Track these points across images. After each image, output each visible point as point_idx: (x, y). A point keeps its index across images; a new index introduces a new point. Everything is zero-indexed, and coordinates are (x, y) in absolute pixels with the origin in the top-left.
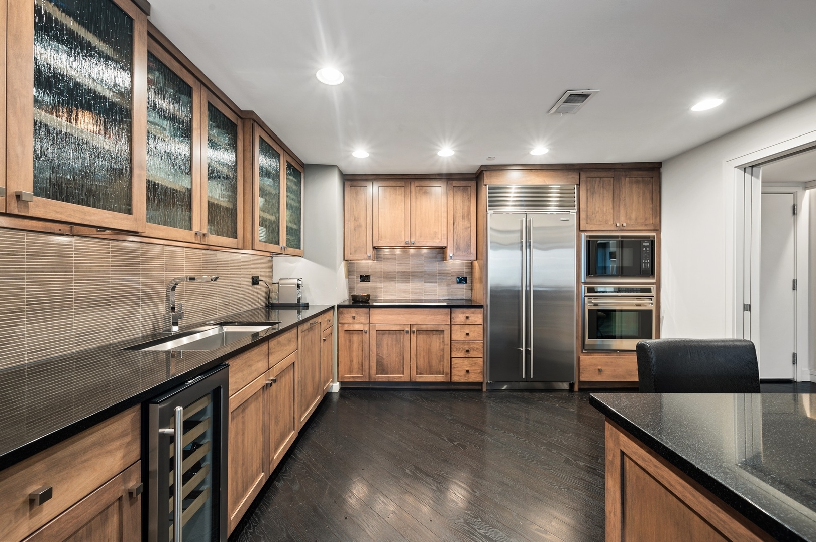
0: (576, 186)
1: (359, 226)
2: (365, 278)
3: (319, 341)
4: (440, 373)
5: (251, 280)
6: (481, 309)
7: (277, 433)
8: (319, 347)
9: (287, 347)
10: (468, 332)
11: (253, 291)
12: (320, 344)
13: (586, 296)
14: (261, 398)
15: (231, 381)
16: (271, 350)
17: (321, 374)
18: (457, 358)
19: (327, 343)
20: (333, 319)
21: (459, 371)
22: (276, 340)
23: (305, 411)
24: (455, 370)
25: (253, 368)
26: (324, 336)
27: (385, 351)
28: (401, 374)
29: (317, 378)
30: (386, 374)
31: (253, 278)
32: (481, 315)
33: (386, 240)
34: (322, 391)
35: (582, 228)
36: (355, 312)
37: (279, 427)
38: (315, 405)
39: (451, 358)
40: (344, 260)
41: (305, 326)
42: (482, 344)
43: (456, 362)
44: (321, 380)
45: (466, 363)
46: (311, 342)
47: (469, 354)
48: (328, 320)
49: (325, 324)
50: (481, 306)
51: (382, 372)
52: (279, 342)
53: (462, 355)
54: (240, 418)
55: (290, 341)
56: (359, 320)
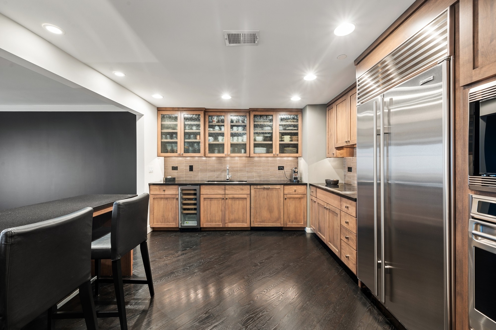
1: (331, 135)
2: (350, 169)
3: (278, 197)
4: (337, 248)
5: (278, 168)
6: (355, 203)
7: (232, 217)
8: (278, 200)
9: (240, 191)
10: (348, 221)
11: (279, 172)
12: (279, 198)
13: (473, 218)
14: (220, 201)
15: (204, 191)
16: (227, 189)
17: (282, 214)
18: (343, 242)
19: (293, 202)
20: (306, 191)
21: (344, 253)
22: (230, 186)
23: (260, 222)
24: (343, 251)
25: (215, 191)
26: (287, 197)
27: (320, 218)
28: (324, 236)
29: (276, 214)
30: (321, 233)
31: (279, 167)
32: (355, 208)
33: (339, 142)
34: (282, 223)
35: (462, 81)
36: (313, 189)
37: (233, 216)
38: (272, 225)
39: (341, 239)
40: (327, 158)
41: (259, 187)
42: (355, 238)
43: (343, 244)
44: (282, 217)
45: (348, 249)
46: (267, 195)
47: (349, 241)
48: (296, 190)
49: (290, 191)
50: (355, 200)
51: (320, 231)
52: (233, 188)
53: (345, 240)
54: (209, 202)
55: (242, 189)
56: (314, 194)
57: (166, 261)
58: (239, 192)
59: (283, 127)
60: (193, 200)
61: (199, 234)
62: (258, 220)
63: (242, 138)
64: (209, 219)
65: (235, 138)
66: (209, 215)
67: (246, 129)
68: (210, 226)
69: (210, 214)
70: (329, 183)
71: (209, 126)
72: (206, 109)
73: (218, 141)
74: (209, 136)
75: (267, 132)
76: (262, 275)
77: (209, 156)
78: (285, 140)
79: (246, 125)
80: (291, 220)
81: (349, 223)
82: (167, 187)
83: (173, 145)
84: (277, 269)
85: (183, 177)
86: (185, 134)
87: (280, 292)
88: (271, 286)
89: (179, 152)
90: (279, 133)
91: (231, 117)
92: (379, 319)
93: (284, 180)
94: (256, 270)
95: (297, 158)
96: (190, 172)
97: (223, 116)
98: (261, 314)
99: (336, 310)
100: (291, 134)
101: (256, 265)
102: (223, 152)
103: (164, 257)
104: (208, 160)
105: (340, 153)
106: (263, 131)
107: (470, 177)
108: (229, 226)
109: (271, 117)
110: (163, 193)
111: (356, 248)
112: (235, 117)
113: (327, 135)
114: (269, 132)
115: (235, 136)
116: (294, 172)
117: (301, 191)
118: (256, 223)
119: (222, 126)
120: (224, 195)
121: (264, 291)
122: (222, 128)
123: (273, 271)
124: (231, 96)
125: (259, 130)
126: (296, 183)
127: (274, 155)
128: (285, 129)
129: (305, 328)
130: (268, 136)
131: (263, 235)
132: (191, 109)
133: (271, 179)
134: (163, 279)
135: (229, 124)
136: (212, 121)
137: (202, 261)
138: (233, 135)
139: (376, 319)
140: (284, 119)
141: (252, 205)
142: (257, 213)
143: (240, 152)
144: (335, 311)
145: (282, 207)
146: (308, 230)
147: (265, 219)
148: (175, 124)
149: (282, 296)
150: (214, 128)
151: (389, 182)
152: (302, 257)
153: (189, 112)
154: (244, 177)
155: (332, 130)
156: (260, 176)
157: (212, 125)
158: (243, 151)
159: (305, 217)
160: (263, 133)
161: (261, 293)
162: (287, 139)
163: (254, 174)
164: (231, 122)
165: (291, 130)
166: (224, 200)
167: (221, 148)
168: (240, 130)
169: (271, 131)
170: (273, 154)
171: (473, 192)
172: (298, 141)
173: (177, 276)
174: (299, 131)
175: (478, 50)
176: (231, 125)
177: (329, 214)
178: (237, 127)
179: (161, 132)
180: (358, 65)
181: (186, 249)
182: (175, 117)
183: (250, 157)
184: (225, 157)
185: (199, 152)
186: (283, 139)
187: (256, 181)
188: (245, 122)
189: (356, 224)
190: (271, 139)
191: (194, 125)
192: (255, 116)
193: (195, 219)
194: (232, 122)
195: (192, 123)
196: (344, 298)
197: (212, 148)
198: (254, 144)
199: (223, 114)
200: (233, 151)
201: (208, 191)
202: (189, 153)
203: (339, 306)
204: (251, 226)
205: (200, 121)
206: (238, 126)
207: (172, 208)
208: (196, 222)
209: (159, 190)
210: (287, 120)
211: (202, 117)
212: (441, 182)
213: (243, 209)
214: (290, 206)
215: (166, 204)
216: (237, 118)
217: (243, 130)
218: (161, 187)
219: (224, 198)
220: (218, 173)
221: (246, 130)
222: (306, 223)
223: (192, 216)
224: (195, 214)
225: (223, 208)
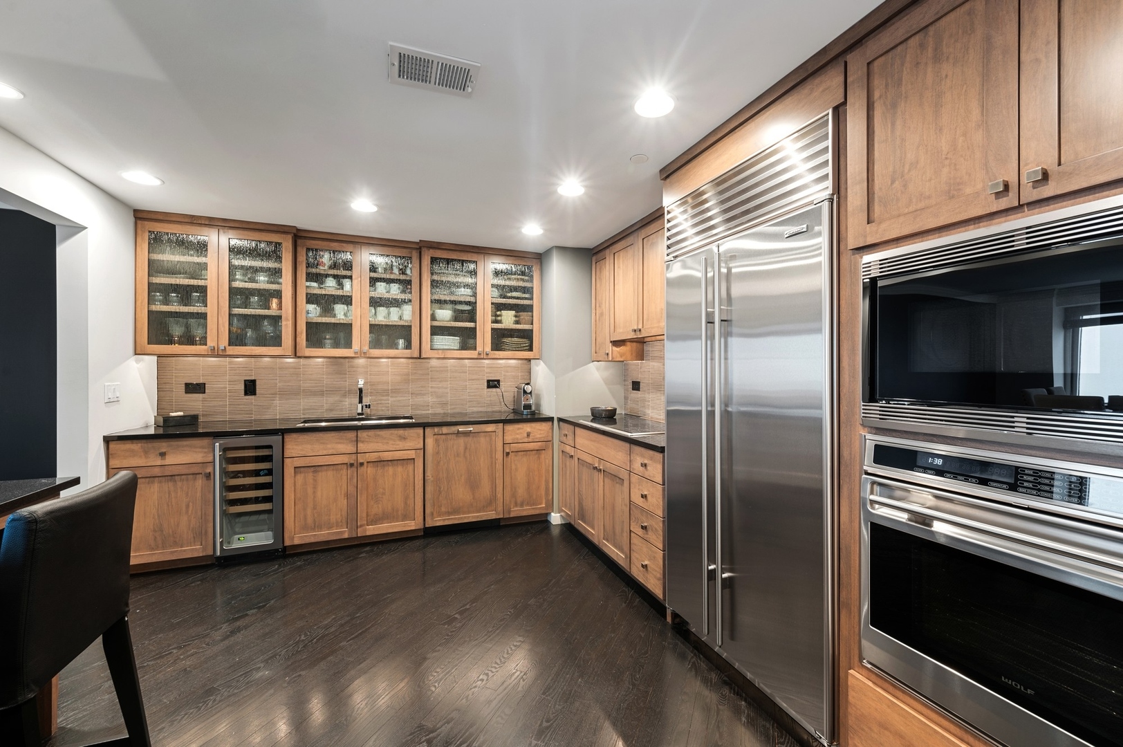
0: (831, 113)
1: (602, 314)
2: (636, 386)
3: (491, 451)
4: (621, 550)
5: (486, 384)
6: (661, 455)
7: (376, 509)
8: (491, 458)
9: (398, 442)
10: (646, 493)
11: (489, 394)
12: (494, 455)
13: (867, 473)
14: (344, 472)
15: (295, 447)
16: (362, 439)
17: (499, 489)
18: (636, 536)
19: (525, 459)
20: (550, 434)
21: (637, 559)
22: (371, 433)
23: (449, 513)
24: (634, 555)
25: (329, 446)
26: (510, 449)
27: (584, 491)
28: (593, 529)
29: (485, 490)
30: (585, 522)
31: (488, 381)
32: (660, 467)
33: (620, 330)
34: (500, 509)
35: (852, 241)
36: (567, 429)
37: (380, 506)
38: (478, 517)
39: (630, 531)
40: (593, 361)
41: (445, 430)
42: (661, 525)
43: (635, 540)
44: (499, 496)
45: (645, 550)
46: (466, 448)
47: (647, 534)
48: (530, 433)
49: (518, 436)
50: (661, 450)
51: (583, 517)
52: (379, 435)
53: (640, 532)
54: (310, 476)
55: (403, 438)
56: (570, 440)
57: (183, 660)
58: (395, 446)
59: (498, 290)
60: (260, 476)
61: (280, 565)
62: (443, 509)
63: (400, 312)
64: (310, 520)
65: (382, 311)
66: (309, 512)
67: (411, 289)
68: (313, 540)
69: (314, 508)
70: (597, 415)
71: (308, 274)
72: (299, 230)
73: (334, 316)
74: (308, 302)
75: (462, 299)
76: (470, 640)
77: (307, 354)
78: (504, 321)
79: (411, 281)
80: (519, 500)
81: (649, 497)
82: (172, 443)
83: (192, 321)
84: (501, 621)
85: (224, 413)
86: (233, 292)
87: (518, 673)
88: (496, 663)
89: (211, 342)
90: (492, 304)
91: (371, 258)
92: (711, 678)
93: (500, 412)
94: (453, 631)
95: (529, 360)
96: (247, 397)
97: (349, 254)
98: (482, 737)
99: (636, 682)
100: (518, 308)
101: (451, 620)
102: (349, 345)
103: (175, 651)
104: (303, 365)
105: (619, 353)
106: (453, 298)
107: (863, 405)
108: (368, 533)
109: (472, 266)
110: (159, 462)
111: (664, 546)
112: (382, 258)
113: (593, 315)
114: (467, 300)
115: (381, 305)
116: (525, 392)
117: (541, 434)
118: (439, 516)
119: (345, 277)
120: (354, 457)
121: (481, 677)
122: (347, 283)
123: (494, 627)
124: (377, 205)
125: (443, 295)
126: (529, 417)
127: (479, 354)
128: (505, 297)
129: (584, 739)
130: (465, 311)
131: (456, 543)
132: (251, 227)
133: (470, 410)
134: (180, 718)
135: (367, 275)
136: (316, 262)
137: (303, 638)
138: (375, 303)
139: (706, 681)
140: (502, 272)
141: (429, 473)
142: (440, 493)
143: (394, 346)
144: (634, 685)
145: (499, 474)
146: (556, 519)
147: (461, 504)
148: (199, 264)
149: (524, 680)
150: (322, 283)
151: (730, 409)
152: (550, 581)
153: (246, 232)
154: (404, 406)
155: (604, 304)
156: (444, 404)
157: (317, 274)
158: (401, 342)
159: (549, 491)
160: (454, 302)
161: (474, 685)
162: (508, 319)
163: (430, 399)
164: (371, 271)
165: (518, 298)
166: (354, 469)
167: (342, 335)
168: (395, 291)
169: (472, 299)
170: (476, 352)
171: (866, 429)
172: (532, 324)
173: (229, 696)
174: (535, 303)
175: (874, 193)
176: (370, 278)
177: (604, 482)
178: (387, 283)
179: (150, 284)
180: (668, 180)
181: (247, 615)
182: (198, 242)
183: (420, 358)
184: (352, 358)
185: (280, 345)
186: (499, 318)
187: (435, 414)
188: (408, 272)
189: (664, 498)
190: (471, 316)
191: (262, 270)
192: (434, 260)
193: (266, 527)
194: (373, 268)
195: (257, 263)
196: (646, 653)
197: (316, 334)
198: (432, 327)
199: (350, 247)
200: (376, 344)
201: (309, 446)
202: (245, 345)
203: (639, 672)
204: (427, 526)
205: (281, 262)
206: (389, 281)
207: (191, 504)
208: (270, 534)
209: (142, 454)
210: (509, 276)
211: (286, 249)
212: (820, 407)
213: (406, 485)
214: (516, 470)
215: (169, 493)
216: (387, 260)
217: (403, 292)
218: (150, 445)
219: (355, 464)
220: (333, 399)
221: (411, 293)
222: (550, 505)
223: (254, 518)
224: (269, 512)
225: (352, 489)
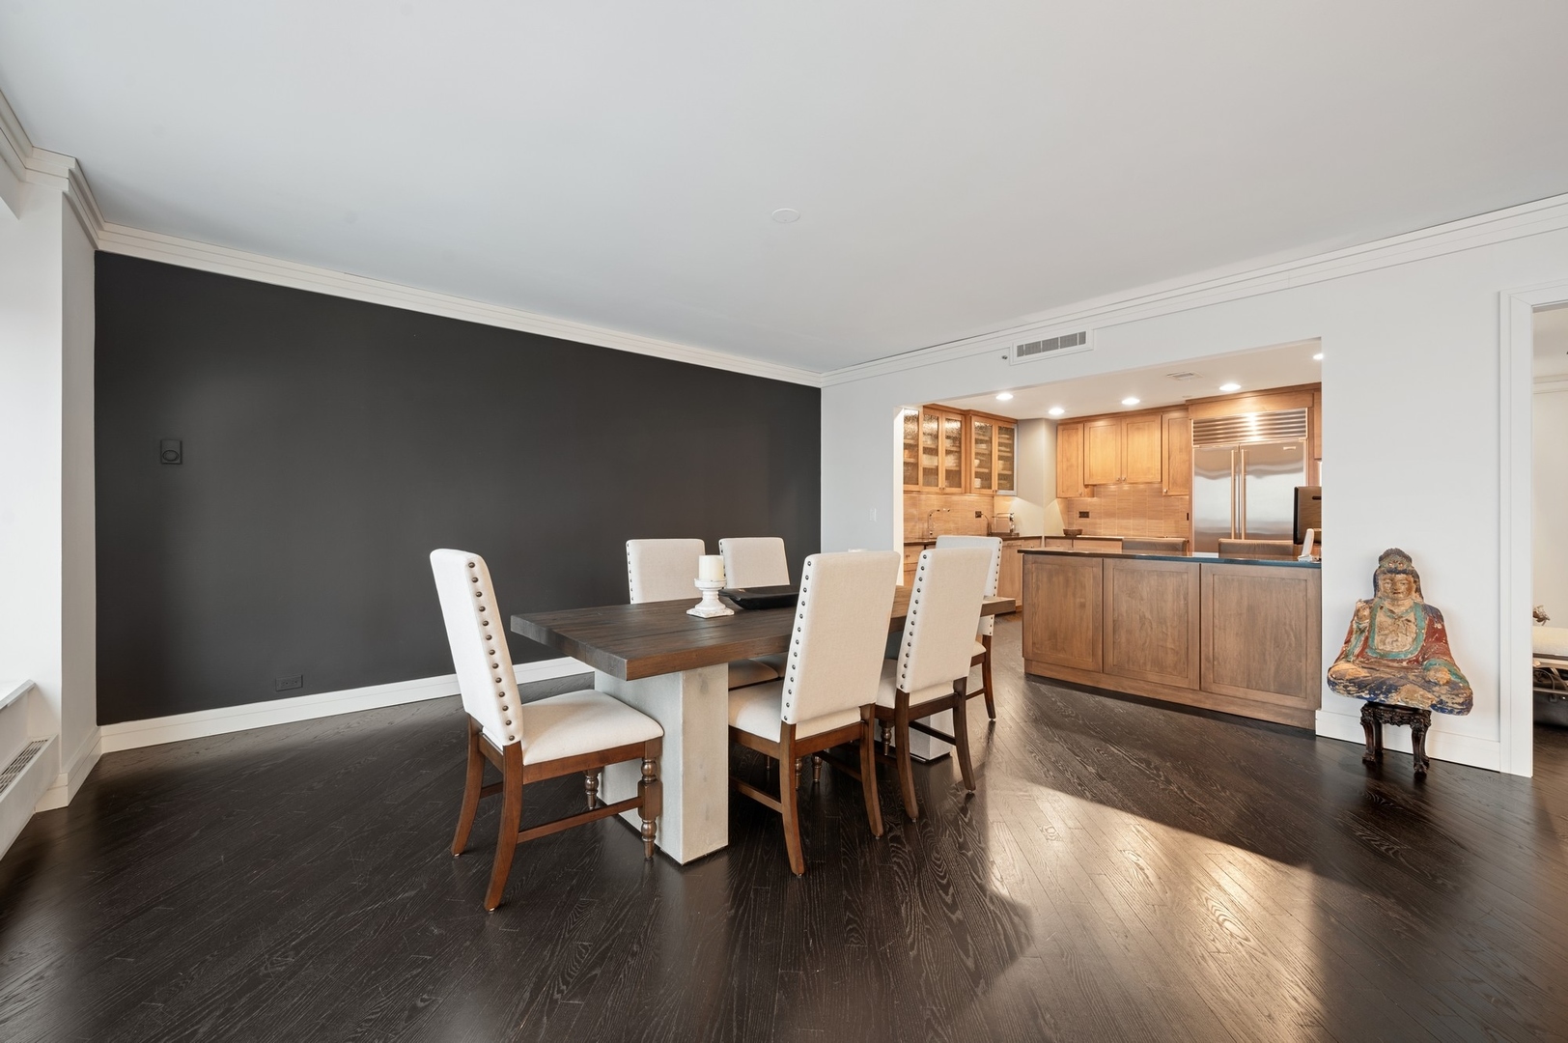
0: (1307, 409)
1: (1072, 466)
2: (1084, 515)
31: (976, 512)
33: (1096, 478)
40: (1057, 498)
113: (1060, 466)
155: (1074, 459)
172: (1012, 470)
174: (1015, 455)
